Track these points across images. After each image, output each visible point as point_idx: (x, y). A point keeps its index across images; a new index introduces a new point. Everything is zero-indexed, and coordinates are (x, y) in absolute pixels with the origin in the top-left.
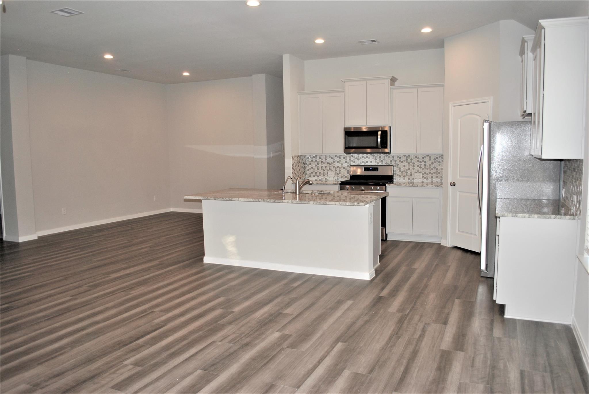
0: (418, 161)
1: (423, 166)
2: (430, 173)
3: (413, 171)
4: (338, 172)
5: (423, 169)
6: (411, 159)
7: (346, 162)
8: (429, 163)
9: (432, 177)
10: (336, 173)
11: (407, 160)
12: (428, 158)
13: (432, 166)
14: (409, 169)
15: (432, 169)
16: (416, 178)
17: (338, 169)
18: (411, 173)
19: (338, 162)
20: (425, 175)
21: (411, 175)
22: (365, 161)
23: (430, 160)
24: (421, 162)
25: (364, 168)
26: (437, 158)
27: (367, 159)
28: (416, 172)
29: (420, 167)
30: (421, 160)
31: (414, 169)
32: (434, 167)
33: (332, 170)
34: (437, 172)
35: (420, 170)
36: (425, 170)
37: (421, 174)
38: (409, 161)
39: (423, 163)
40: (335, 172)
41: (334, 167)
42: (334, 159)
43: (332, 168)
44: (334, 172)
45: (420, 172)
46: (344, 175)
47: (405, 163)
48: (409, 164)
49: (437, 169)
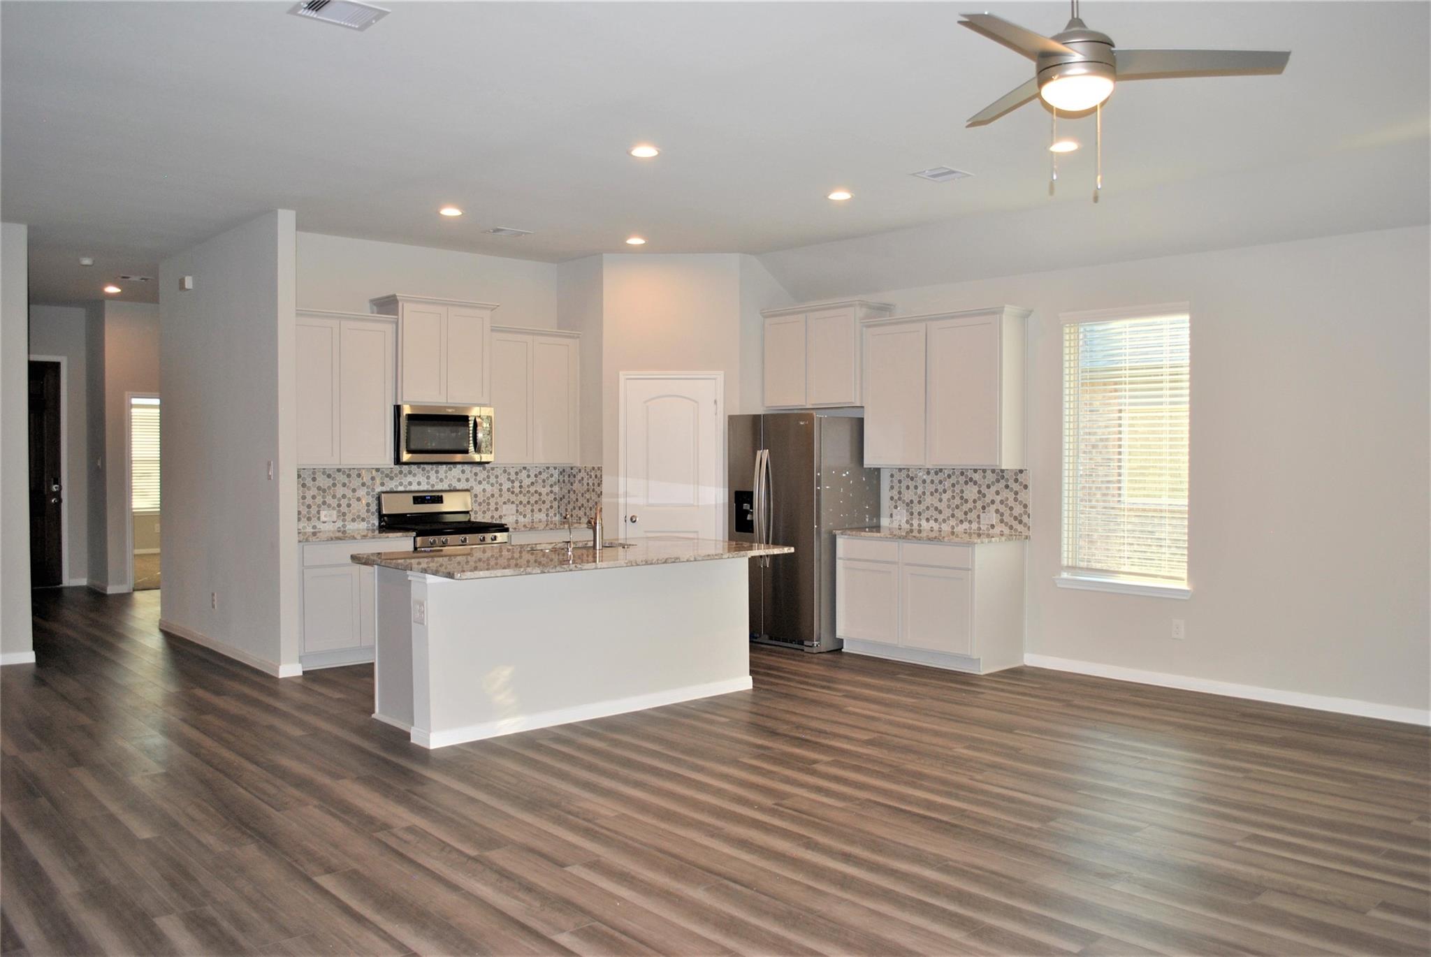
0: (509, 479)
1: (517, 490)
2: (529, 502)
3: (501, 501)
4: (344, 509)
5: (517, 495)
6: (497, 477)
7: (363, 484)
8: (527, 482)
9: (532, 511)
10: (339, 511)
11: (488, 477)
12: (524, 473)
13: (532, 489)
14: (493, 496)
15: (532, 495)
16: (505, 516)
17: (344, 502)
18: (497, 503)
19: (344, 485)
20: (521, 508)
21: (497, 509)
22: (406, 480)
23: (529, 476)
24: (513, 482)
25: (414, 497)
26: (540, 473)
27: (410, 478)
28: (505, 503)
29: (513, 493)
30: (513, 477)
31: (501, 496)
32: (536, 492)
33: (329, 506)
34: (540, 499)
35: (513, 498)
36: (521, 497)
37: (515, 505)
38: (493, 480)
39: (517, 484)
40: (337, 509)
41: (334, 497)
42: (334, 479)
43: (329, 499)
44: (334, 509)
45: (513, 503)
46: (359, 517)
47: (485, 485)
48: (492, 485)
49: (540, 494)
